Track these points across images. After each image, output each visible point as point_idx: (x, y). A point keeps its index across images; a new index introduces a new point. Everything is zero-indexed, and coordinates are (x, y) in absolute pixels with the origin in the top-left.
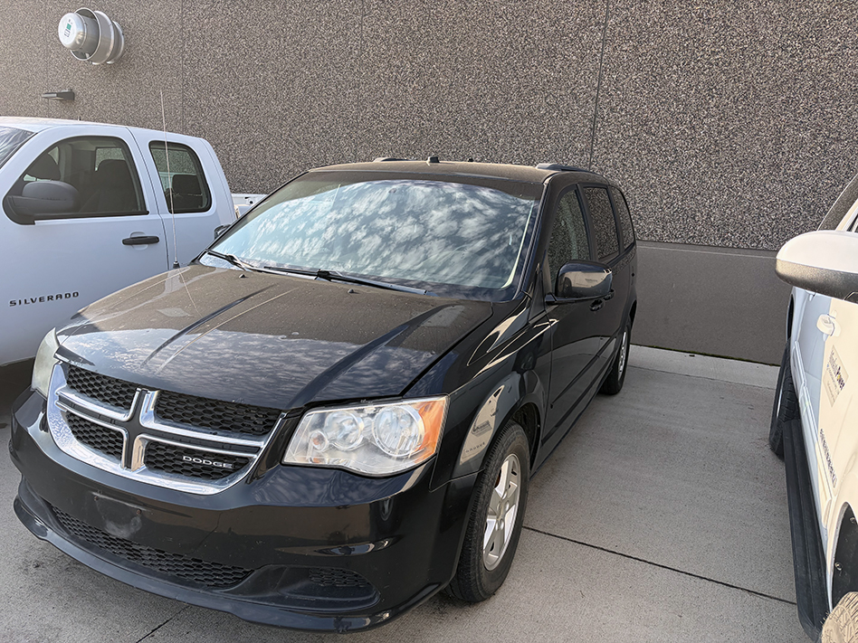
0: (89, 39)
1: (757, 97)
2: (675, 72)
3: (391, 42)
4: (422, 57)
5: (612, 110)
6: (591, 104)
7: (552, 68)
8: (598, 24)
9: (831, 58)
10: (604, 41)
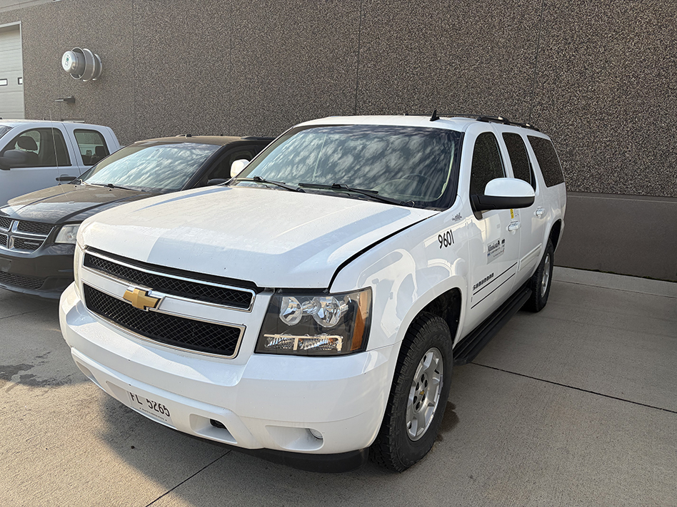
0: (80, 66)
1: (438, 93)
2: (396, 80)
3: (246, 64)
4: (263, 72)
5: (364, 102)
6: (353, 99)
7: (332, 78)
8: (354, 52)
9: (475, 70)
10: (358, 61)
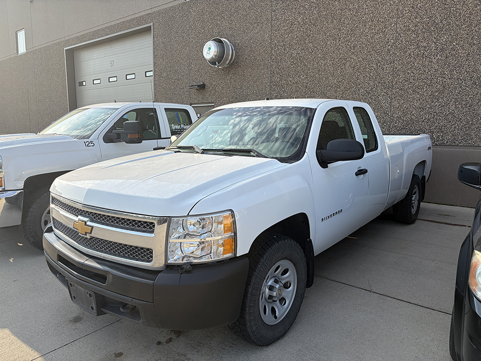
0: (219, 54)
3: (419, 32)
4: (444, 39)
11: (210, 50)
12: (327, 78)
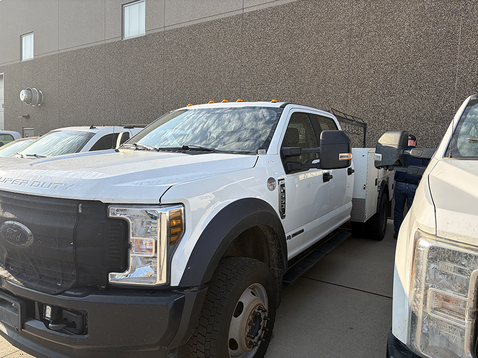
0: (30, 98)
3: (112, 96)
4: (120, 100)
8: (161, 89)
11: (23, 96)
12: (81, 116)
